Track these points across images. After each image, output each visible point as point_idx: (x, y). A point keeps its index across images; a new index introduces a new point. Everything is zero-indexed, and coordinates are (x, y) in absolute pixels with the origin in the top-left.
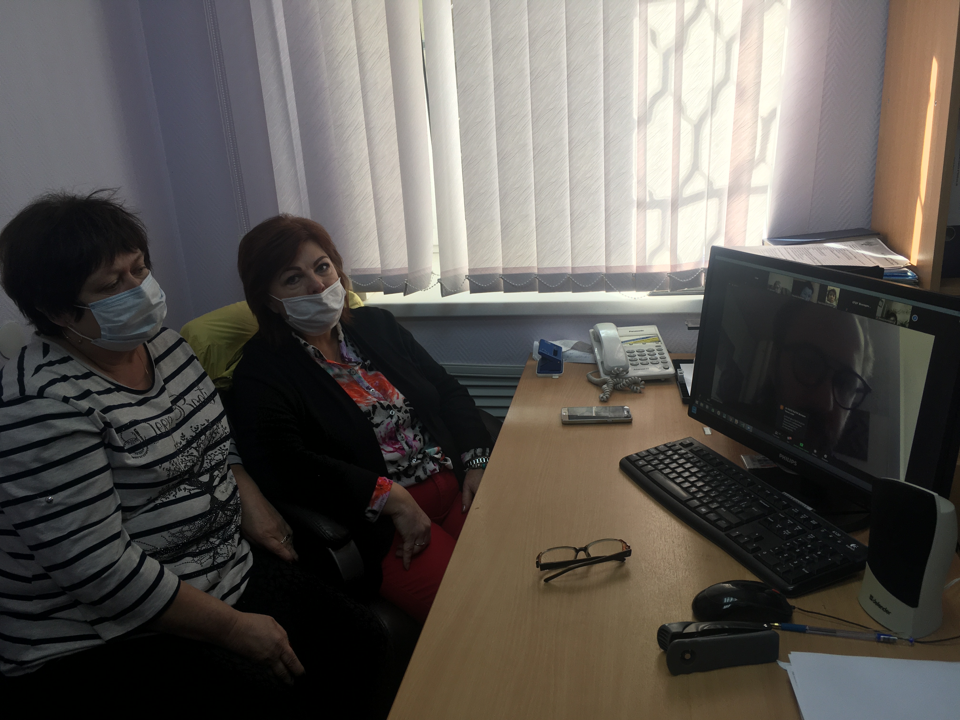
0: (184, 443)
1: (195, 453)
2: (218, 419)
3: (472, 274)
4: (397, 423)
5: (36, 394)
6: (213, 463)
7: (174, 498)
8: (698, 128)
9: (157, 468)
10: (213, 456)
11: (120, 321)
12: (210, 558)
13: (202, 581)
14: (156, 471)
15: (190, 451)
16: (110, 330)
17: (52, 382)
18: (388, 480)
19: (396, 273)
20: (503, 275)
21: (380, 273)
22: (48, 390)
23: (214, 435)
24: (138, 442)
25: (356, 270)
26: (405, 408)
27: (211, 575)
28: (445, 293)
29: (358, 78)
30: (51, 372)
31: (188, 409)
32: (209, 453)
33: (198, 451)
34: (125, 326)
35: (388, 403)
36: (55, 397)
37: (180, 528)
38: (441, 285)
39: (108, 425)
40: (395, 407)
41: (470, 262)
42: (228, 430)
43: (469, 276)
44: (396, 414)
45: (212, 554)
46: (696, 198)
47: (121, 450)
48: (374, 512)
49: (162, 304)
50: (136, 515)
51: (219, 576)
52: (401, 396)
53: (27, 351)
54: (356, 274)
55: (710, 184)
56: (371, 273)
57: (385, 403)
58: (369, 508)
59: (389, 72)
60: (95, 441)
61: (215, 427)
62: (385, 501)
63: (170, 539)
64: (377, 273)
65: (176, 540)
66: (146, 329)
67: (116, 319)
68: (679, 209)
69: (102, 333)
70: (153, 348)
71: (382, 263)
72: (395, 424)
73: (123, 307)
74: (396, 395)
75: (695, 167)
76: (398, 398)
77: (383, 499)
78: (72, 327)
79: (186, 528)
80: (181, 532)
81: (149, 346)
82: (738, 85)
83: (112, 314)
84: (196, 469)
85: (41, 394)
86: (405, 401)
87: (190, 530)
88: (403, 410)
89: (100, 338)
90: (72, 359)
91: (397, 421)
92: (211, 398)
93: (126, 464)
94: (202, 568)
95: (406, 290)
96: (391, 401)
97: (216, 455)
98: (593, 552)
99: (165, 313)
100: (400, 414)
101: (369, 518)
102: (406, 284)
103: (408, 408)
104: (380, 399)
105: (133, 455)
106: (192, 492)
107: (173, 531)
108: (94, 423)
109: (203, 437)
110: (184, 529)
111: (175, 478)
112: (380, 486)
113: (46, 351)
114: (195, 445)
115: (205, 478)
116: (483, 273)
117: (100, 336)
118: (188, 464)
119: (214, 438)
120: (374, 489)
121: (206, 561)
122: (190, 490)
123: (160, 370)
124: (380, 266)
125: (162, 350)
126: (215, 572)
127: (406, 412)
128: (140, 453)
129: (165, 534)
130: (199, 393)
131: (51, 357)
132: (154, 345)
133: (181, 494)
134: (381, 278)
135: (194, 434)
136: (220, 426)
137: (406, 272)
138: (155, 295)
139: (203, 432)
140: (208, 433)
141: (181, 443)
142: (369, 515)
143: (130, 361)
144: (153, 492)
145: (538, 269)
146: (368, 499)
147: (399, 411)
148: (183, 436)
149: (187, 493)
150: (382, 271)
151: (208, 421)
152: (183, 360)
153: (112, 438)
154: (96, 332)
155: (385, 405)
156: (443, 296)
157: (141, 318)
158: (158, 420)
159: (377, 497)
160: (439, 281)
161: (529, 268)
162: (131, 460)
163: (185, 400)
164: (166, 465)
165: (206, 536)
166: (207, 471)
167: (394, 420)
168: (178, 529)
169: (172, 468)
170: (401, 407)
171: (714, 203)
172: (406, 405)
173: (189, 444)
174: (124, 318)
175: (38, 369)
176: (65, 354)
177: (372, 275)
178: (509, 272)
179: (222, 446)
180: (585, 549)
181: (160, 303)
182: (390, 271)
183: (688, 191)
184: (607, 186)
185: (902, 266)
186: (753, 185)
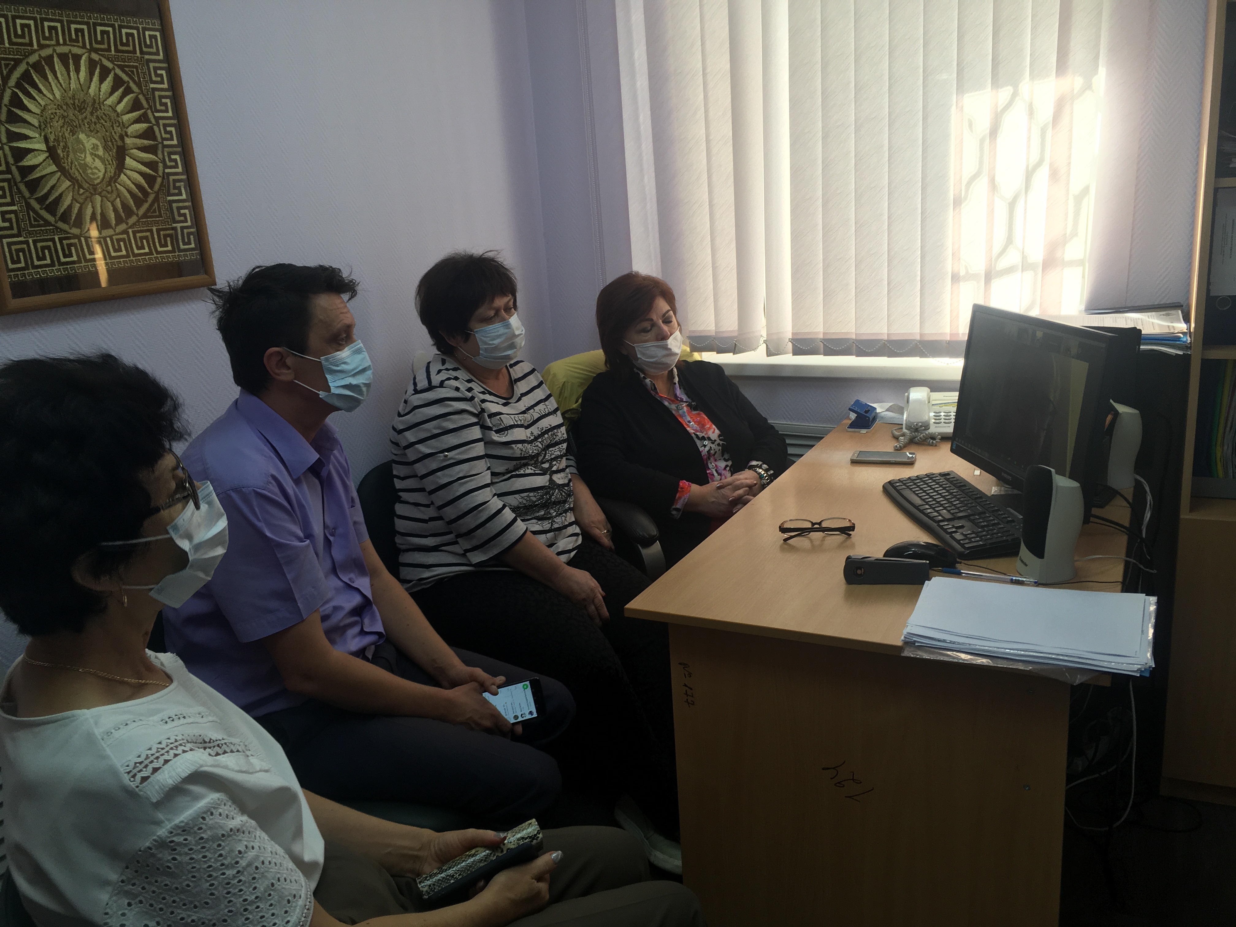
0: (532, 438)
1: (540, 445)
2: (559, 426)
3: (795, 337)
4: (709, 452)
5: (438, 385)
6: (553, 456)
7: (523, 473)
8: (1012, 205)
9: (514, 446)
10: (553, 452)
11: (494, 344)
12: (549, 523)
13: (542, 538)
14: (513, 448)
15: (537, 444)
16: (486, 350)
17: (449, 379)
18: (687, 483)
19: (725, 335)
20: (823, 339)
21: (714, 334)
22: (446, 382)
23: (554, 437)
24: (501, 427)
25: (694, 332)
26: (718, 441)
27: (550, 535)
28: (769, 354)
29: (705, 161)
30: (448, 374)
31: (536, 416)
32: (551, 449)
33: (542, 445)
34: (496, 348)
35: (703, 435)
36: (450, 387)
37: (528, 493)
38: (767, 346)
39: (483, 410)
40: (709, 439)
41: (793, 326)
42: (565, 436)
43: (792, 339)
44: (709, 446)
45: (550, 521)
46: (1010, 270)
47: (490, 429)
48: (677, 510)
49: (522, 336)
50: (498, 481)
51: (555, 538)
52: (717, 432)
53: (431, 365)
54: (693, 335)
55: (1024, 257)
56: (706, 335)
57: (700, 435)
58: (674, 507)
59: (731, 157)
60: (475, 420)
61: (555, 431)
62: (687, 500)
63: (521, 500)
64: (712, 334)
65: (525, 502)
66: (509, 352)
67: (491, 342)
68: (992, 281)
69: (481, 352)
70: (513, 372)
71: (716, 326)
72: (708, 452)
73: (496, 334)
74: (712, 430)
75: (1009, 241)
76: (713, 432)
77: (685, 499)
78: (460, 347)
79: (531, 494)
80: (528, 496)
81: (511, 370)
82: (1051, 165)
83: (489, 339)
84: (540, 459)
85: (442, 385)
86: (719, 436)
87: (535, 496)
88: (716, 443)
89: (479, 356)
90: (460, 370)
91: (709, 450)
92: (555, 411)
93: (492, 439)
94: (543, 529)
95: (735, 349)
96: (707, 433)
97: (556, 451)
98: (824, 525)
99: (523, 343)
100: (713, 446)
101: (673, 515)
102: (736, 344)
103: (721, 443)
104: (697, 431)
105: (498, 435)
106: (536, 472)
107: (523, 495)
108: (474, 407)
109: (546, 436)
110: (530, 495)
111: (524, 458)
112: (682, 488)
113: (444, 362)
114: (540, 440)
115: (546, 465)
116: (805, 337)
117: (478, 354)
118: (535, 451)
119: (554, 439)
120: (677, 491)
121: (546, 525)
122: (534, 471)
123: (517, 387)
124: (714, 328)
125: (520, 375)
126: (553, 533)
127: (719, 445)
128: (503, 434)
129: (517, 496)
130: (545, 407)
131: (447, 366)
132: (514, 370)
133: (528, 471)
134: (714, 338)
135: (540, 433)
136: (559, 431)
137: (736, 334)
138: (518, 329)
139: (547, 432)
140: (550, 433)
141: (530, 438)
142: (674, 512)
143: (497, 378)
144: (510, 465)
145: (856, 334)
146: (673, 500)
147: (713, 443)
148: (532, 433)
149: (532, 472)
150: (716, 332)
151: (551, 426)
152: (535, 383)
153: (485, 420)
154: (476, 351)
155: (700, 436)
156: (768, 356)
157: (507, 344)
158: (516, 416)
159: (680, 498)
160: (765, 342)
161: (847, 333)
162: (496, 437)
163: (534, 410)
164: (520, 446)
165: (546, 505)
166: (548, 461)
167: (707, 449)
168: (526, 494)
169: (524, 450)
170: (715, 440)
171: (1029, 275)
172: (720, 440)
173: (536, 439)
174: (496, 342)
175: (439, 372)
176: (456, 366)
177: (706, 336)
178: (828, 337)
179: (560, 446)
180: (820, 524)
181: (521, 334)
182: (723, 332)
183: (1002, 264)
184: (923, 257)
185: (1176, 332)
186: (1066, 259)
